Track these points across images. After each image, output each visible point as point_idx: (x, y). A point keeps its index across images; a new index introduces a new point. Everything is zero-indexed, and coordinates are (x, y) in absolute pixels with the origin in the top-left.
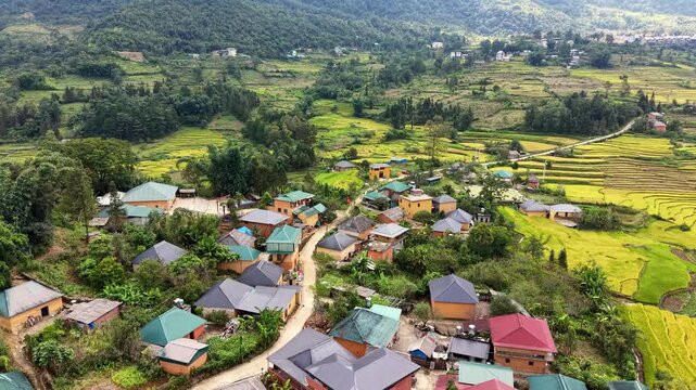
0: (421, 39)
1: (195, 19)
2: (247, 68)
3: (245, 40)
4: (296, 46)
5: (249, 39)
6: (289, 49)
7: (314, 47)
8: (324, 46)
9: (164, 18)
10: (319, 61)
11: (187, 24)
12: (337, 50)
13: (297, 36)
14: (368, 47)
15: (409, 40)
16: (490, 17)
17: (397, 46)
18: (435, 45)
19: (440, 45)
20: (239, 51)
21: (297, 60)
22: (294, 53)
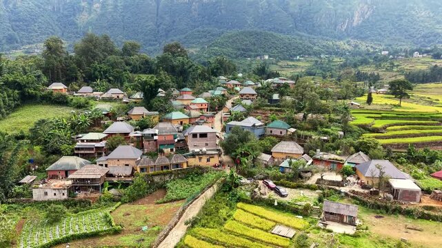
0: (377, 50)
1: (250, 42)
2: (273, 64)
3: (273, 52)
4: (300, 54)
5: (275, 51)
6: (295, 56)
7: (310, 55)
8: (315, 54)
10: (311, 61)
11: (246, 45)
12: (322, 56)
13: (301, 50)
14: (341, 55)
15: (368, 51)
17: (360, 54)
18: (383, 53)
20: (270, 56)
21: (299, 60)
22: (298, 57)
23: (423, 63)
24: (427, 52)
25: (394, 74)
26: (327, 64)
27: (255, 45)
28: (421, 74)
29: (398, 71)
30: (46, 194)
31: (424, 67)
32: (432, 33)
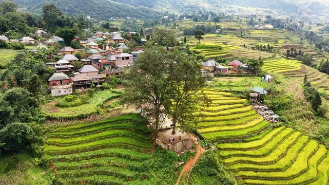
0: (160, 15)
1: (73, 5)
2: (95, 23)
3: (93, 13)
4: (112, 16)
5: (94, 13)
6: (110, 17)
7: (119, 17)
8: (123, 16)
9: (61, 5)
10: (122, 21)
11: (70, 7)
12: (128, 18)
13: (112, 13)
14: (140, 18)
15: (156, 15)
16: (188, 8)
17: (151, 17)
18: (165, 17)
19: (167, 17)
20: (91, 17)
21: (113, 21)
22: (112, 18)
23: (190, 24)
24: (190, 17)
25: (177, 30)
26: (133, 24)
27: (77, 7)
28: (192, 31)
29: (179, 29)
30: (60, 92)
31: (192, 26)
32: (189, 5)
